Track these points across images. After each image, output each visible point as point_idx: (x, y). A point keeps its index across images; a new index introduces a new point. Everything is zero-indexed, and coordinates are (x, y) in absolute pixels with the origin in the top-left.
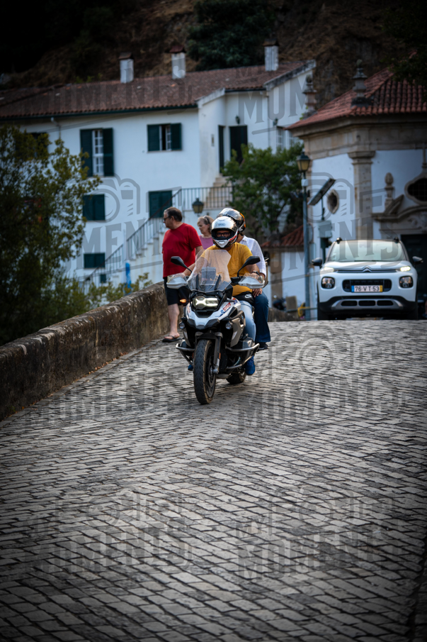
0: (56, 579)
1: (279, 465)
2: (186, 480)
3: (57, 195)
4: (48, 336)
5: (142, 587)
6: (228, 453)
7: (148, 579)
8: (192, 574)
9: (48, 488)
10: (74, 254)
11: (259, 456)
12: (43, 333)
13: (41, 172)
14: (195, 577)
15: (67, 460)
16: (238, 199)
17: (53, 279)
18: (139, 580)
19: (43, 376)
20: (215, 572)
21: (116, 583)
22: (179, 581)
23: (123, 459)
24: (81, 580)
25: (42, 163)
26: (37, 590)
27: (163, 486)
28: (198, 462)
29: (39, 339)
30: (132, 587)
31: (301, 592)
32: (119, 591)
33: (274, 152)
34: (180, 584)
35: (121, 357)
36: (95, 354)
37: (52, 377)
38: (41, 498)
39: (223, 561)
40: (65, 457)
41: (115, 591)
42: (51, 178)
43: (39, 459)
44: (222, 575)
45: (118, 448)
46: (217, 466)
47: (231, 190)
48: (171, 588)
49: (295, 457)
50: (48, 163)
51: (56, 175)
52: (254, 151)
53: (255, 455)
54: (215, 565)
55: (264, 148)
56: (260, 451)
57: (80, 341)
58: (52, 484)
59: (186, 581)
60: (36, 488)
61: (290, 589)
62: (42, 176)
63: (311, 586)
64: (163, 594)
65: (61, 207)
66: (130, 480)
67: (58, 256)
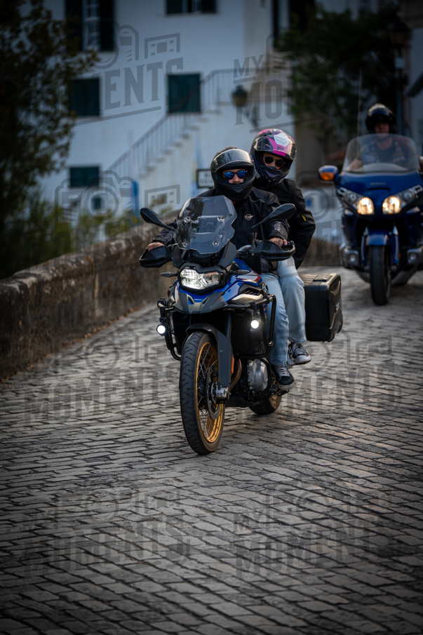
0: (51, 609)
1: (359, 463)
2: (228, 483)
3: (32, 79)
4: (29, 281)
5: (169, 620)
6: (287, 447)
7: (178, 611)
8: (238, 604)
9: (34, 492)
10: (57, 166)
11: (332, 451)
12: (20, 278)
13: (10, 44)
14: (242, 609)
15: (58, 455)
16: (299, 86)
17: (27, 203)
18: (165, 611)
19: (21, 339)
20: (271, 602)
21: (134, 615)
22: (220, 613)
23: (138, 454)
24: (85, 610)
25: (12, 31)
26: (26, 623)
27: (195, 490)
28: (244, 459)
29: (16, 286)
30: (155, 620)
31: (389, 630)
32: (138, 626)
33: (355, 16)
34: (222, 617)
35: (130, 315)
36: (93, 310)
37: (33, 341)
38: (25, 505)
39: (281, 588)
40: (56, 451)
41: (133, 625)
42: (24, 53)
43: (18, 453)
44: (280, 606)
45: (131, 439)
46: (272, 464)
47: (288, 73)
48: (209, 622)
49: (381, 454)
50: (19, 31)
51: (31, 49)
52: (325, 14)
53: (325, 450)
54: (270, 593)
55: (339, 9)
56: (333, 445)
57: (74, 290)
58: (40, 486)
59: (230, 613)
60: (16, 492)
61: (373, 625)
62: (10, 50)
63: (402, 622)
64: (199, 630)
65: (39, 97)
66: (148, 482)
67: (33, 169)
